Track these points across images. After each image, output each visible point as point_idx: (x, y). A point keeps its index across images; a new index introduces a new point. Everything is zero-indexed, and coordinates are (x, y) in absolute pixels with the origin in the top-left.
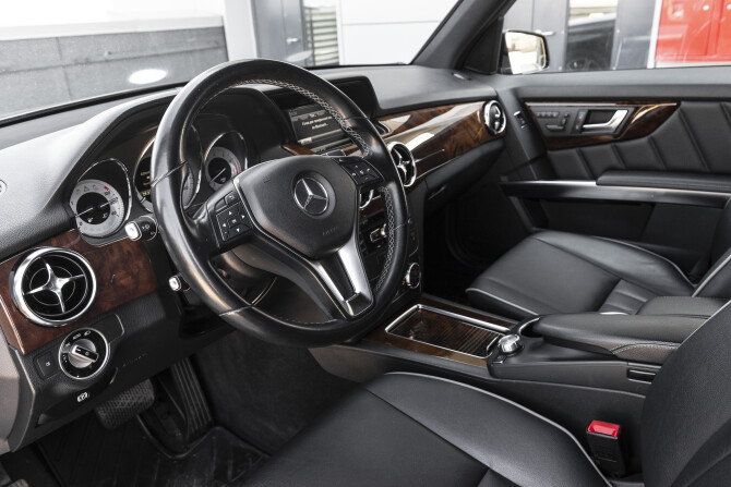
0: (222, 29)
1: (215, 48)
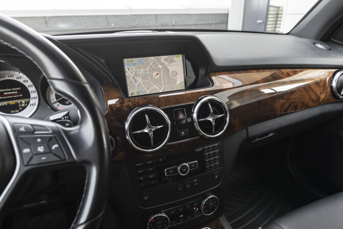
0: (227, 15)
1: (222, 23)
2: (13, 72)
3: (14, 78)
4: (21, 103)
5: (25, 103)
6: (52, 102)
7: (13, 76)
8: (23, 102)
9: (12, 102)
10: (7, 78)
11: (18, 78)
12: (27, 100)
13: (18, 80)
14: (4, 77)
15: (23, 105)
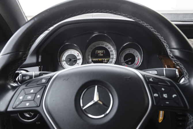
2: (104, 42)
3: (104, 46)
4: (105, 60)
5: (107, 60)
6: (122, 62)
7: (103, 45)
8: (106, 60)
9: (100, 59)
10: (100, 45)
11: (106, 46)
12: (108, 59)
13: (105, 47)
14: (99, 45)
15: (105, 61)
